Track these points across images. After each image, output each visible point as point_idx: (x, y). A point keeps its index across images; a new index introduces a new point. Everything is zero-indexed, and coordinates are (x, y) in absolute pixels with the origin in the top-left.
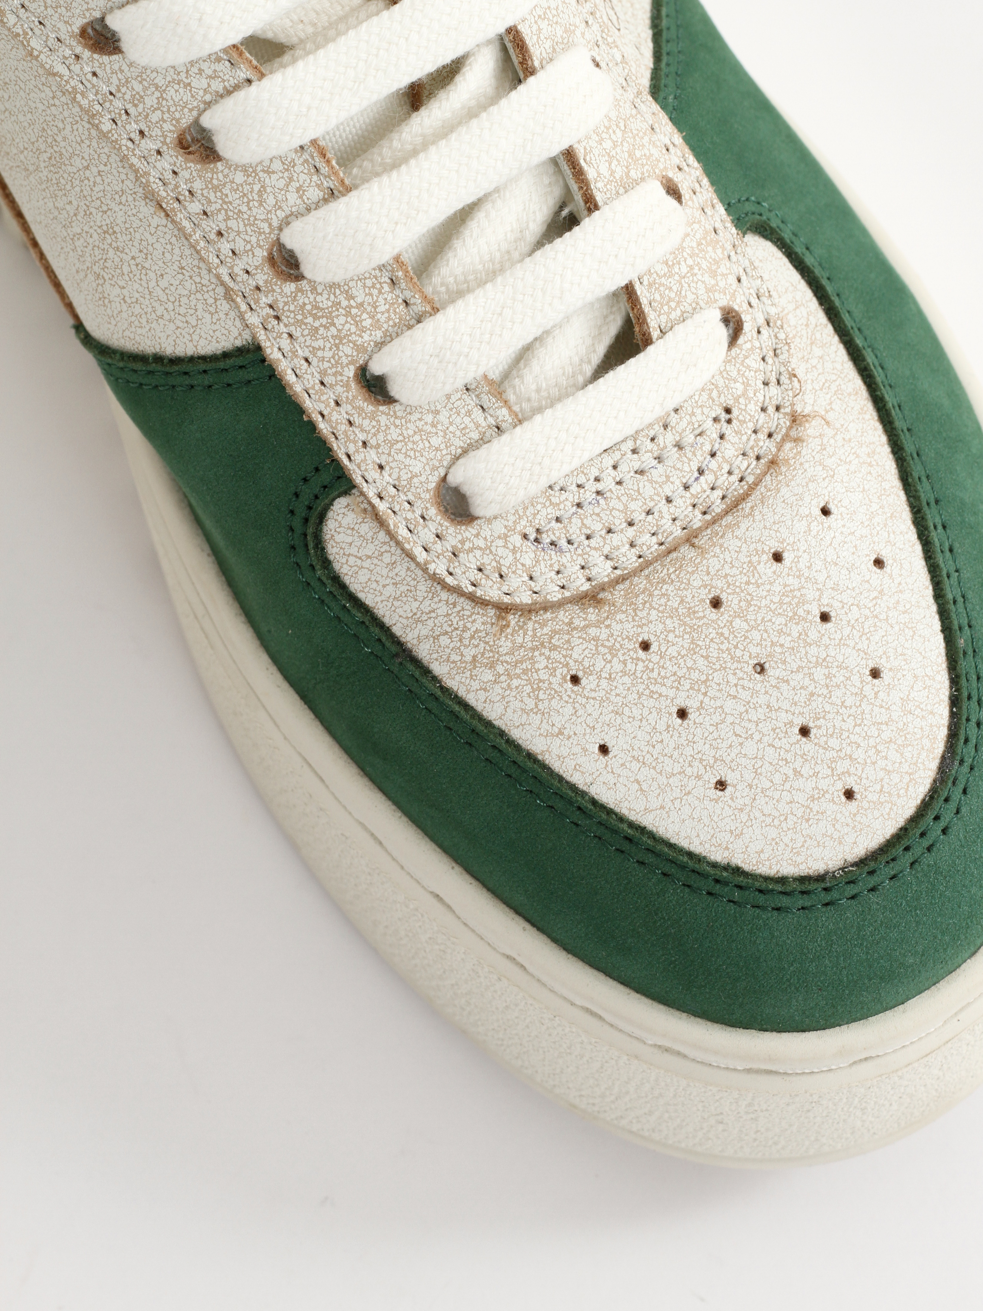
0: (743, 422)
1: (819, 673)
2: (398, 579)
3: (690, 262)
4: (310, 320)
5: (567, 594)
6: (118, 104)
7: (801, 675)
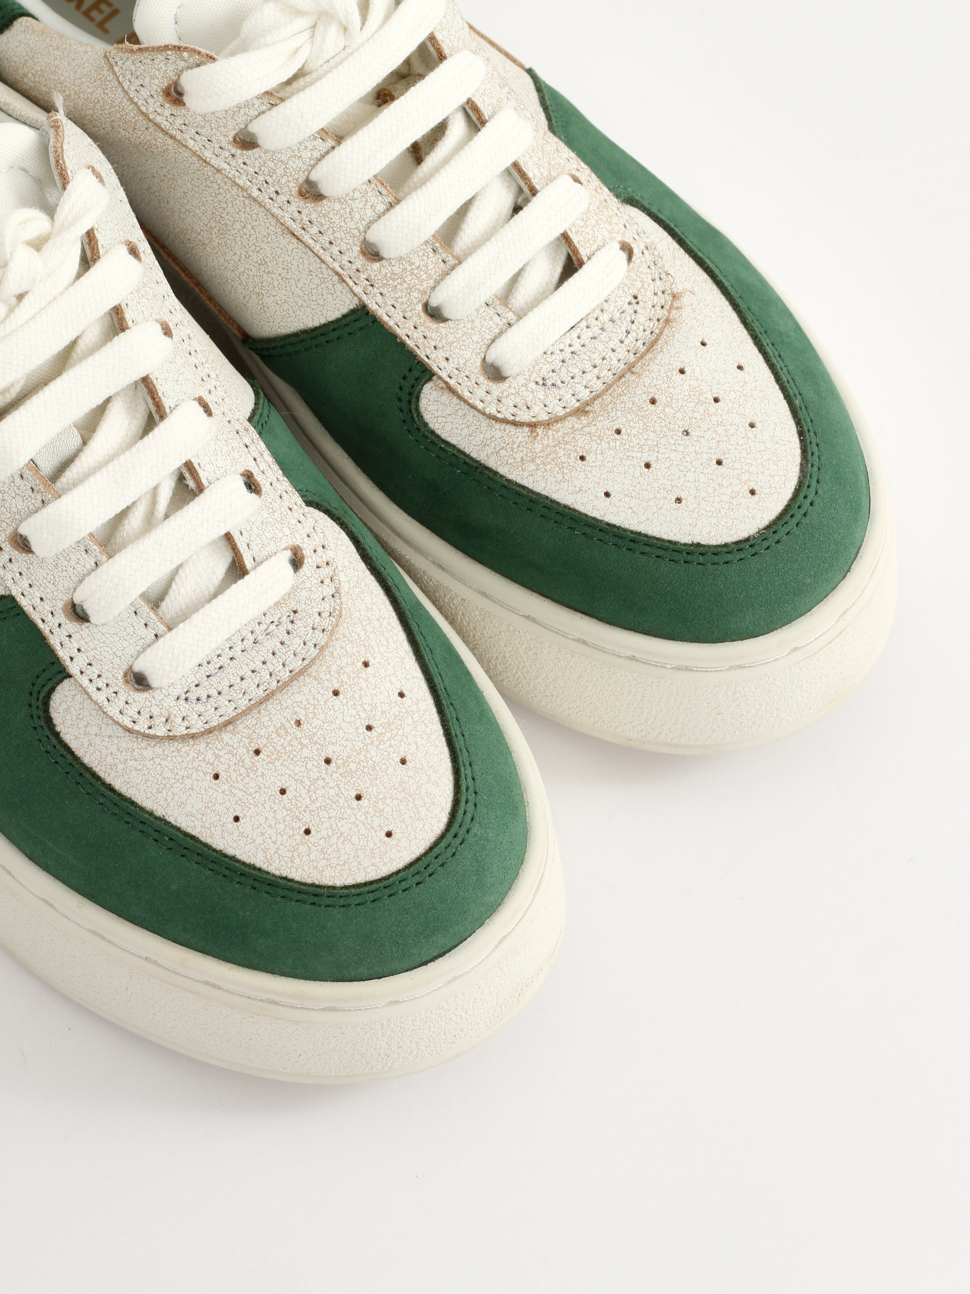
0: (645, 302)
1: (720, 430)
2: (469, 423)
3: (595, 218)
4: (391, 282)
5: (568, 410)
6: (261, 178)
7: (710, 432)
